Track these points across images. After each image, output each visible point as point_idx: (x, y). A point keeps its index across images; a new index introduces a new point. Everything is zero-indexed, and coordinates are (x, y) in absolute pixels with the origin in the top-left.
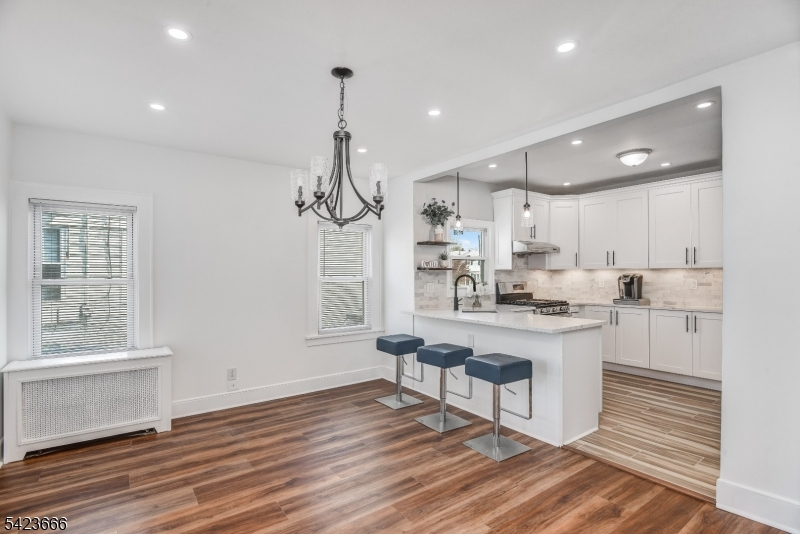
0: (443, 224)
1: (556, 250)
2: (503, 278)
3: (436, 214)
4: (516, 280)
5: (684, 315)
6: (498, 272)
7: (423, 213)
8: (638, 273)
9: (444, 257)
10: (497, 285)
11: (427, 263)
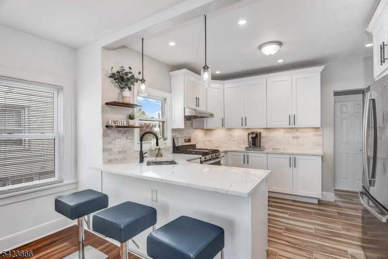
0: (130, 89)
1: (212, 115)
2: (178, 135)
3: (123, 79)
4: (186, 135)
5: (288, 157)
6: (174, 130)
7: (110, 77)
8: (259, 131)
9: (131, 117)
10: (173, 140)
11: (115, 122)
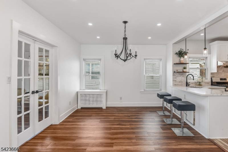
0: (183, 57)
3: (181, 54)
4: (222, 76)
7: (175, 54)
9: (185, 68)
11: (177, 71)
